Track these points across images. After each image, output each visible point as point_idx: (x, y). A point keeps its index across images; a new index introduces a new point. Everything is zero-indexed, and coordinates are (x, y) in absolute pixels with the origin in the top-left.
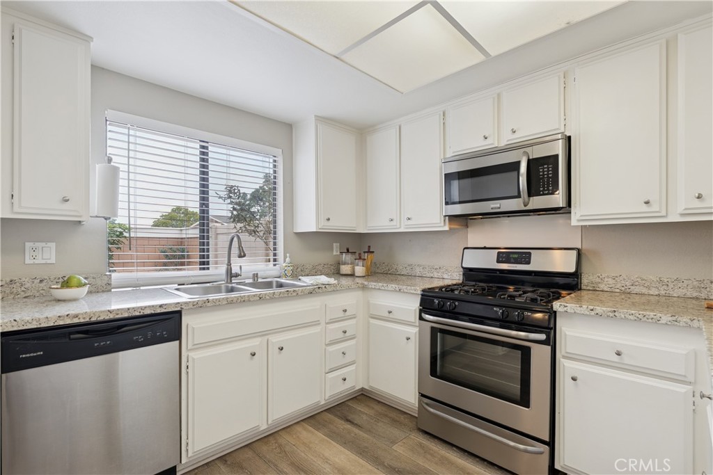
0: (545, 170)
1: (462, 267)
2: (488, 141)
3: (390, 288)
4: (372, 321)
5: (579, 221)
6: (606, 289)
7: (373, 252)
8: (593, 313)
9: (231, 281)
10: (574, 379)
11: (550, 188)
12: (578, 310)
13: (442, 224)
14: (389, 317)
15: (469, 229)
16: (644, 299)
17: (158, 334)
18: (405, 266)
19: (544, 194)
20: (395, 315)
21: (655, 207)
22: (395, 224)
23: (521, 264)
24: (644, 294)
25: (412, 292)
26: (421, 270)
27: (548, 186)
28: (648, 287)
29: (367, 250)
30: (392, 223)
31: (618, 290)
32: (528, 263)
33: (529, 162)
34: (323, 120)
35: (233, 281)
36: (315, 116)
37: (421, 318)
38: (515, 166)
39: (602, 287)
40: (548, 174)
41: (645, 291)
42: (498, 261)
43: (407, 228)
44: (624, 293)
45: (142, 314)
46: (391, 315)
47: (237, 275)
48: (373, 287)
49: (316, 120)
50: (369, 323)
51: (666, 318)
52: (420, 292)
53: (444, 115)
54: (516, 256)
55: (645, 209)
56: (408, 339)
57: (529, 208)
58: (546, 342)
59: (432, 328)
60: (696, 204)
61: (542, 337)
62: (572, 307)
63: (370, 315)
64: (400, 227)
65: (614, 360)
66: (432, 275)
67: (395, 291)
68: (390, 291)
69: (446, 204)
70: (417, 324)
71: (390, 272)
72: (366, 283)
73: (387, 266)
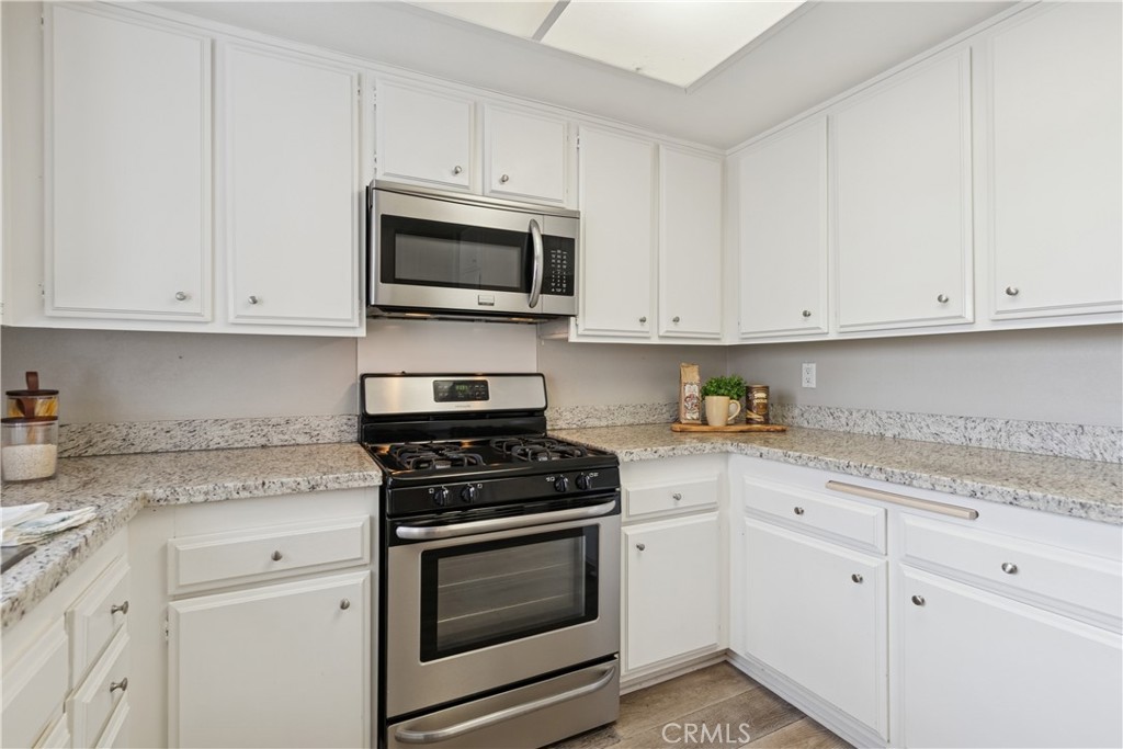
0: (558, 257)
3: (275, 490)
4: (187, 607)
5: (579, 336)
6: (564, 427)
7: (49, 391)
8: (656, 456)
10: (641, 548)
11: (564, 285)
13: (356, 323)
14: (277, 568)
19: (555, 293)
20: (292, 560)
21: (646, 326)
22: (194, 310)
23: (476, 400)
25: (355, 484)
27: (561, 283)
28: (599, 419)
29: (24, 389)
30: (182, 307)
31: (575, 426)
32: (485, 397)
33: (545, 240)
37: (387, 540)
38: (526, 240)
40: (562, 264)
41: (597, 423)
42: (438, 398)
44: (581, 428)
48: (199, 498)
52: (378, 481)
53: (359, 84)
54: (466, 388)
55: (638, 327)
56: (344, 606)
57: (536, 310)
58: (617, 511)
59: (426, 555)
60: (672, 327)
61: (611, 506)
62: (638, 452)
63: (172, 591)
64: (213, 321)
65: (673, 507)
66: (263, 441)
67: (296, 492)
68: (275, 496)
69: (384, 280)
70: (367, 559)
71: (91, 451)
72: (160, 493)
73: (82, 431)
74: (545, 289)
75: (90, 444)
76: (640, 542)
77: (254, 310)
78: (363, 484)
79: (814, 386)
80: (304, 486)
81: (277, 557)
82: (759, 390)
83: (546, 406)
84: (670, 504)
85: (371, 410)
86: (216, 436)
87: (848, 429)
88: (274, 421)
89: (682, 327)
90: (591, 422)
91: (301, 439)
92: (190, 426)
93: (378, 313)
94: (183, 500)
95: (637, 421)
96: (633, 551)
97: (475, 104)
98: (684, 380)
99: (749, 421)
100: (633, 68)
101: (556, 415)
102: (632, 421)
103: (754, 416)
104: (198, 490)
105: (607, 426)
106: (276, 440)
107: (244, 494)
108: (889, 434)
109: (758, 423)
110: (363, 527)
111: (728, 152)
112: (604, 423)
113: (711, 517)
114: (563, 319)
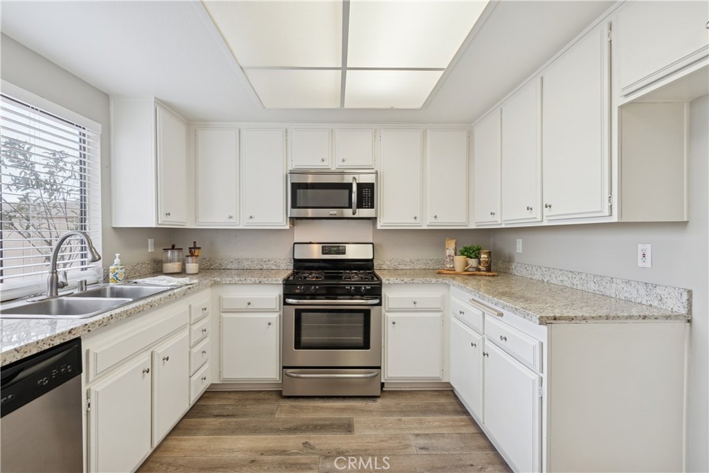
0: (366, 192)
1: (294, 259)
2: (325, 163)
3: (249, 282)
4: (224, 315)
5: (382, 226)
7: (200, 248)
9: (57, 294)
10: (394, 323)
11: (369, 204)
12: (396, 281)
13: (286, 224)
14: (249, 308)
15: (295, 228)
16: (404, 271)
17: (63, 370)
18: (231, 260)
19: (365, 208)
20: (254, 306)
21: (418, 220)
22: (234, 221)
23: (340, 254)
24: (403, 269)
25: (273, 282)
26: (250, 263)
28: (406, 265)
29: (193, 246)
30: (231, 220)
32: (344, 253)
33: (359, 185)
34: (164, 105)
35: (59, 294)
36: (155, 98)
37: (285, 303)
38: (349, 186)
39: (385, 267)
40: (368, 195)
41: (404, 267)
42: (323, 253)
43: (246, 226)
45: (51, 346)
46: (250, 307)
47: (64, 285)
48: (228, 282)
49: (155, 102)
50: (220, 317)
51: (434, 280)
52: (281, 282)
53: (286, 132)
54: (335, 249)
55: (413, 221)
56: (269, 324)
57: (356, 216)
58: (380, 304)
59: (296, 310)
60: (434, 220)
61: (376, 301)
62: (392, 280)
63: (222, 310)
64: (239, 225)
65: (413, 307)
66: (261, 267)
67: (255, 283)
68: (249, 284)
69: (292, 208)
70: (278, 310)
71: (212, 267)
72: (218, 279)
73: (209, 261)
74: (360, 206)
75: (211, 265)
76: (394, 320)
77: (251, 220)
78: (275, 282)
79: (521, 252)
80: (257, 282)
81: (249, 304)
82: (485, 253)
83: (373, 258)
84: (412, 306)
85: (296, 257)
86: (246, 264)
87: (531, 276)
88: (264, 260)
89: (439, 220)
90: (400, 267)
91: (274, 267)
92: (238, 261)
93: (294, 220)
94: (224, 282)
95: (427, 267)
96: (390, 324)
97: (332, 130)
98: (447, 247)
99: (479, 270)
100: (390, 107)
101: (382, 263)
102: (425, 267)
103: (481, 267)
104: (228, 280)
105: (410, 269)
106: (265, 267)
107: (240, 282)
108: (545, 280)
109: (484, 271)
110: (276, 298)
111: (472, 125)
112: (408, 267)
113: (439, 315)
114: (374, 220)
